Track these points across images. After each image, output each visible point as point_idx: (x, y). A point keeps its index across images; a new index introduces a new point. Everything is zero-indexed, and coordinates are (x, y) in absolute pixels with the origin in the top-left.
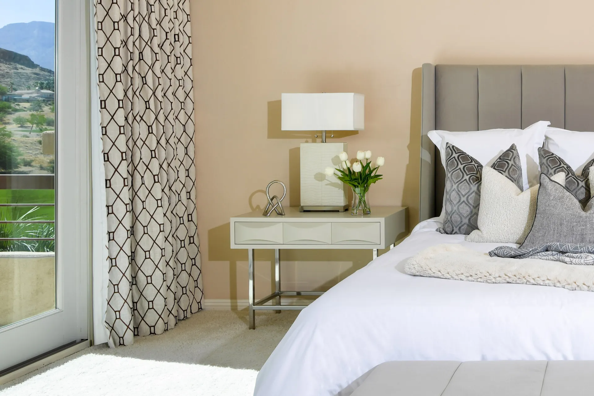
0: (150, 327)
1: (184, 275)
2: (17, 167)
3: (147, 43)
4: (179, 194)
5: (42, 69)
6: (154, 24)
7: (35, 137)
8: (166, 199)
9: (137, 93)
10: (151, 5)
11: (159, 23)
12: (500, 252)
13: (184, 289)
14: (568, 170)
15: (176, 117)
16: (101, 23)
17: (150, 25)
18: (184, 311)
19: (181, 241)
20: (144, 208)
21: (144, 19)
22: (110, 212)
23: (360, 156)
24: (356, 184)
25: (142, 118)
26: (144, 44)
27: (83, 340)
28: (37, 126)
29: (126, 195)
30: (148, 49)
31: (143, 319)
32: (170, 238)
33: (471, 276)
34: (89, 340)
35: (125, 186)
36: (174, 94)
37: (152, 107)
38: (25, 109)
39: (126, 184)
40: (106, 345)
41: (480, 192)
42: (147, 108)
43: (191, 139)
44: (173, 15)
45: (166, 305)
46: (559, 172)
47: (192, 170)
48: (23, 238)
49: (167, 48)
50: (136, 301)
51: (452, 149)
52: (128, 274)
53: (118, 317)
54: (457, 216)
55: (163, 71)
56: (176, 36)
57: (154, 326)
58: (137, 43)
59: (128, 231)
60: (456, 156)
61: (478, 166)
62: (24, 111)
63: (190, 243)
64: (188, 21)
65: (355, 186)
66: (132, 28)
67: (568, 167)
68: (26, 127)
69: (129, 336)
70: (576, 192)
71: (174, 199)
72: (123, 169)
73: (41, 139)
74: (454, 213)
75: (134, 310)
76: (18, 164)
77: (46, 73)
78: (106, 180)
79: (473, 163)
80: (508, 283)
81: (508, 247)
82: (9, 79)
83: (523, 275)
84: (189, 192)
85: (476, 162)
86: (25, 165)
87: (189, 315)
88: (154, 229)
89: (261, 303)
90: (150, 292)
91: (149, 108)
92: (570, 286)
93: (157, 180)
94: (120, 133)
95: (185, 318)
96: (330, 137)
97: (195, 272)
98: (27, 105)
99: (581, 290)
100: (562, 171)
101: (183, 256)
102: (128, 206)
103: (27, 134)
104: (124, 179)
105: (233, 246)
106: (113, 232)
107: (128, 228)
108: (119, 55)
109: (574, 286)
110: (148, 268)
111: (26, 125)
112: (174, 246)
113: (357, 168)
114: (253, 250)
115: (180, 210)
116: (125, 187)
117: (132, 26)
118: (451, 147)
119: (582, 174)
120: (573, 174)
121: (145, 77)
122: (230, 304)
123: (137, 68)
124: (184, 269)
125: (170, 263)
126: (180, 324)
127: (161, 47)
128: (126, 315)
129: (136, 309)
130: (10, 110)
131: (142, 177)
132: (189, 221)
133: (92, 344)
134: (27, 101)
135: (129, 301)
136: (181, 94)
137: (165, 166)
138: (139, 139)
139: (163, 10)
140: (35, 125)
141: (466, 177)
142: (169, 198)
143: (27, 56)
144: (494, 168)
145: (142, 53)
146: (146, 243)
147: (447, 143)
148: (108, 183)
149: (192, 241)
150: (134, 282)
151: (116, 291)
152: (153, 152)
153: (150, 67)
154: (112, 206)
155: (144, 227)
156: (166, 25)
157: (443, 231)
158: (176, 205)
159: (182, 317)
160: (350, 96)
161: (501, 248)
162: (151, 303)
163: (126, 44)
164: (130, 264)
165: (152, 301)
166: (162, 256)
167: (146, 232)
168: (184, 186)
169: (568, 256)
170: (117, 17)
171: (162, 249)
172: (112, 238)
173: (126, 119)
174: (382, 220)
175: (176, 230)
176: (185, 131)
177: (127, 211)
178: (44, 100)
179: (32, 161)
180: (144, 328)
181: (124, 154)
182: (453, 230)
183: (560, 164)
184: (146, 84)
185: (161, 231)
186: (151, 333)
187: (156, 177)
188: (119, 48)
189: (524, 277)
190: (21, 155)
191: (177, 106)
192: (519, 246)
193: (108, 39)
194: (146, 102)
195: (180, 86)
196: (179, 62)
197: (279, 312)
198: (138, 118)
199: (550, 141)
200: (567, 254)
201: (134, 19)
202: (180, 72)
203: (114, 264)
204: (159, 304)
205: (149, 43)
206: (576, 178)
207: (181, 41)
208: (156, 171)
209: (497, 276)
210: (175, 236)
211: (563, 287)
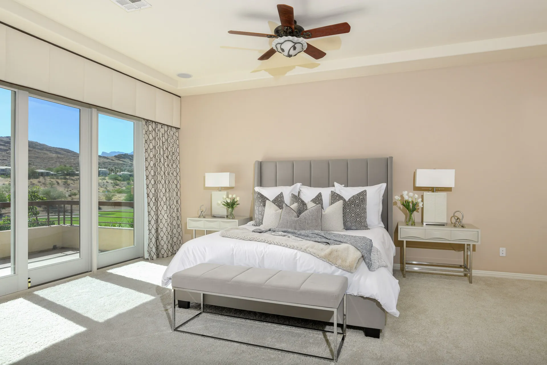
4: (174, 209)
8: (168, 211)
9: (159, 173)
10: (164, 142)
11: (167, 149)
12: (255, 231)
13: (175, 243)
16: (146, 149)
17: (163, 149)
18: (175, 251)
19: (174, 226)
20: (161, 213)
21: (161, 147)
22: (149, 214)
23: (230, 196)
24: (229, 207)
26: (161, 156)
27: (142, 257)
29: (155, 209)
30: (162, 158)
31: (160, 252)
32: (169, 224)
35: (154, 205)
36: (172, 174)
37: (164, 178)
40: (148, 259)
41: (265, 210)
42: (162, 179)
43: (179, 190)
44: (172, 146)
45: (167, 248)
47: (179, 201)
49: (170, 157)
50: (158, 245)
51: (258, 194)
52: (155, 236)
53: (152, 250)
54: (258, 219)
55: (168, 165)
56: (173, 153)
57: (163, 255)
58: (159, 156)
60: (259, 196)
61: (265, 200)
64: (178, 147)
65: (229, 208)
69: (155, 257)
72: (153, 199)
75: (157, 248)
81: (259, 229)
83: (260, 238)
84: (177, 209)
85: (265, 198)
88: (164, 221)
90: (162, 243)
93: (165, 204)
94: (152, 187)
96: (222, 189)
97: (180, 238)
101: (175, 231)
102: (155, 212)
104: (154, 203)
106: (150, 221)
107: (155, 220)
108: (153, 160)
110: (162, 234)
112: (171, 227)
113: (229, 201)
114: (195, 230)
115: (174, 215)
117: (157, 150)
121: (161, 168)
123: (159, 165)
125: (170, 233)
127: (167, 157)
128: (154, 250)
131: (160, 203)
132: (178, 219)
133: (144, 258)
135: (155, 245)
136: (175, 174)
138: (159, 189)
139: (168, 144)
141: (261, 204)
142: (170, 210)
145: (160, 159)
146: (161, 225)
147: (257, 192)
148: (149, 204)
149: (179, 227)
151: (151, 241)
153: (163, 164)
154: (150, 212)
155: (161, 220)
156: (169, 149)
157: (254, 225)
159: (174, 253)
160: (227, 174)
162: (163, 247)
163: (155, 156)
164: (156, 232)
166: (167, 231)
167: (161, 222)
168: (176, 206)
169: (275, 233)
170: (152, 147)
171: (167, 228)
172: (150, 223)
173: (155, 182)
174: (237, 221)
175: (172, 222)
176: (176, 187)
177: (155, 214)
180: (161, 255)
181: (154, 194)
183: (299, 200)
184: (162, 170)
185: (166, 222)
186: (162, 257)
188: (153, 158)
191: (173, 178)
193: (149, 155)
194: (162, 176)
195: (174, 171)
196: (174, 162)
198: (159, 182)
201: (158, 148)
202: (174, 166)
203: (150, 232)
204: (165, 247)
205: (163, 156)
207: (175, 154)
208: (165, 201)
209: (247, 238)
210: (172, 224)
211: (267, 243)
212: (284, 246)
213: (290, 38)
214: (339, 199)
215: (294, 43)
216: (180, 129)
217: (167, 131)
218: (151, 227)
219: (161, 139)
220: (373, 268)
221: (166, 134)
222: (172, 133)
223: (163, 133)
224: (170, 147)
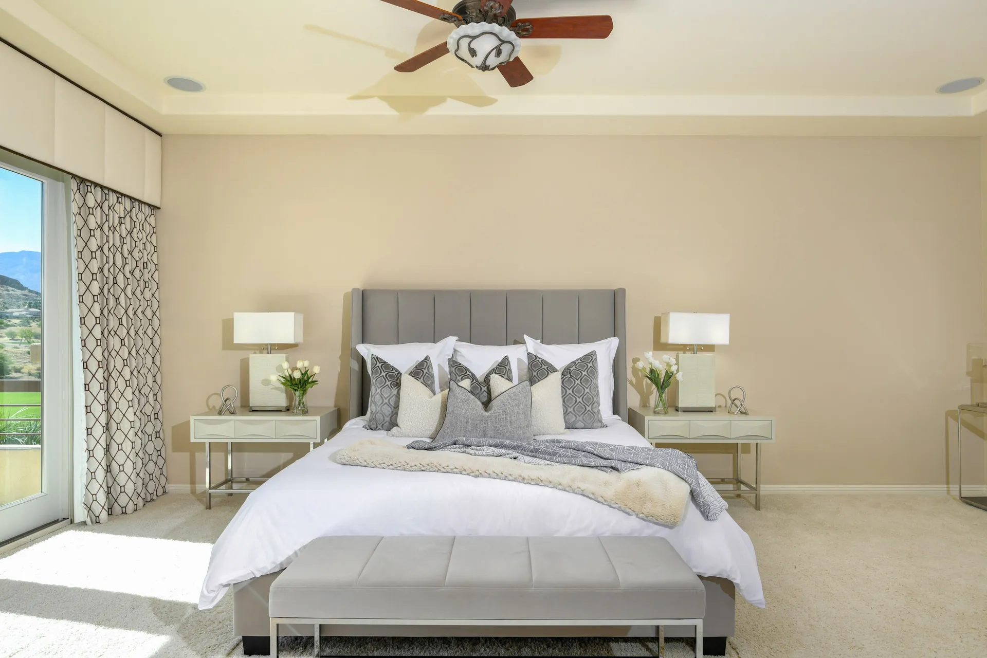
0: (122, 508)
1: (151, 464)
2: (8, 374)
3: (120, 270)
4: (147, 397)
5: (30, 291)
6: (126, 254)
7: (24, 349)
8: (136, 400)
9: (112, 312)
10: (123, 238)
11: (130, 253)
12: (416, 445)
13: (151, 476)
14: (473, 377)
15: (145, 332)
16: (81, 252)
17: (122, 255)
18: (151, 494)
19: (149, 436)
20: (117, 408)
21: (117, 249)
22: (89, 411)
23: (300, 364)
24: (296, 388)
25: (115, 332)
26: (117, 270)
27: (64, 519)
28: (26, 339)
29: (102, 397)
30: (121, 275)
31: (116, 501)
32: (139, 433)
33: (392, 465)
34: (70, 519)
35: (101, 389)
36: (143, 313)
37: (125, 323)
38: (16, 325)
39: (102, 388)
40: (84, 523)
41: (399, 395)
42: (120, 324)
43: (158, 350)
44: (142, 247)
45: (135, 490)
46: (465, 379)
47: (159, 376)
48: (13, 433)
49: (137, 274)
50: (110, 486)
51: (376, 359)
52: (103, 463)
53: (95, 499)
54: (380, 415)
55: (134, 293)
56: (145, 264)
57: (125, 507)
58: (112, 270)
59: (103, 427)
60: (380, 365)
61: (398, 374)
62: (15, 326)
63: (156, 437)
64: (155, 251)
65: (295, 390)
66: (107, 257)
67: (473, 375)
68: (16, 340)
69: (104, 515)
70: (479, 396)
71: (143, 400)
72: (100, 375)
73: (29, 350)
74: (378, 412)
75: (108, 493)
76: (10, 371)
77: (34, 295)
78: (85, 385)
79: (394, 371)
80: (423, 471)
81: (423, 441)
82: (1, 300)
83: (435, 464)
84: (156, 395)
85: (397, 370)
86: (16, 372)
87: (155, 497)
88: (126, 426)
89: (216, 487)
90: (122, 479)
91: (122, 324)
92: (474, 474)
93: (128, 385)
94: (97, 345)
95: (152, 500)
96: (275, 349)
97: (161, 462)
98: (17, 321)
99: (483, 477)
100: (468, 378)
101: (150, 448)
102: (104, 406)
103: (17, 345)
104: (101, 384)
105: (192, 440)
106: (91, 428)
107: (104, 425)
108: (96, 280)
109: (477, 473)
110: (120, 458)
111: (16, 338)
112: (143, 440)
113: (297, 375)
114: (210, 443)
115: (148, 410)
116: (101, 391)
117: (107, 256)
118: (376, 358)
119: (485, 381)
120: (477, 381)
121: (118, 298)
122: (189, 489)
123: (111, 291)
124: (151, 459)
125: (140, 454)
126: (147, 505)
127: (132, 273)
128: (101, 497)
129: (110, 493)
130: (3, 325)
131: (116, 382)
132: (155, 419)
133: (72, 522)
134: (18, 318)
135: (104, 486)
136: (149, 313)
137: (135, 373)
138: (113, 351)
139: (133, 243)
140: (24, 339)
141: (388, 383)
142: (139, 400)
143: (17, 280)
144: (411, 376)
145: (115, 278)
146: (119, 437)
147: (372, 354)
148: (87, 387)
149: (158, 436)
150: (108, 469)
151: (93, 477)
152: (125, 361)
153: (123, 290)
154: (90, 406)
155: (117, 424)
156: (136, 254)
157: (368, 428)
158: (145, 405)
159: (149, 499)
160: (291, 315)
161: (417, 442)
162: (122, 488)
163: (102, 270)
164: (105, 454)
165: (124, 486)
166: (133, 448)
167: (119, 428)
168: (151, 389)
169: (472, 449)
170: (94, 248)
171: (132, 443)
172: (90, 433)
173: (102, 333)
174: (318, 418)
175: (145, 426)
176: (152, 344)
177: (103, 411)
178: (32, 317)
179: (22, 368)
180: (117, 508)
181: (100, 363)
182: (377, 427)
183: (466, 372)
184: (119, 304)
185: (131, 427)
186: (123, 513)
187: (128, 382)
188: (96, 274)
189: (436, 466)
190: (12, 363)
191: (145, 322)
192: (431, 440)
193: (87, 266)
194: (119, 319)
195: (148, 306)
196: (147, 286)
197: (231, 495)
198: (112, 333)
199: (458, 353)
200: (471, 447)
201: (109, 249)
202: (148, 295)
203: (91, 455)
204: (130, 488)
205: (122, 270)
206: (479, 384)
207: (149, 268)
208: (128, 377)
209: (413, 465)
210: (143, 431)
211: (468, 474)
212: (514, 481)
213: (496, 27)
214: (547, 368)
215: (500, 39)
216: (159, 208)
217: (131, 211)
218: (93, 442)
219: (118, 228)
220: (712, 513)
221: (128, 218)
222: (141, 217)
223: (122, 215)
224: (137, 250)
